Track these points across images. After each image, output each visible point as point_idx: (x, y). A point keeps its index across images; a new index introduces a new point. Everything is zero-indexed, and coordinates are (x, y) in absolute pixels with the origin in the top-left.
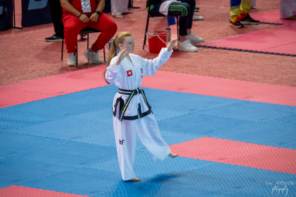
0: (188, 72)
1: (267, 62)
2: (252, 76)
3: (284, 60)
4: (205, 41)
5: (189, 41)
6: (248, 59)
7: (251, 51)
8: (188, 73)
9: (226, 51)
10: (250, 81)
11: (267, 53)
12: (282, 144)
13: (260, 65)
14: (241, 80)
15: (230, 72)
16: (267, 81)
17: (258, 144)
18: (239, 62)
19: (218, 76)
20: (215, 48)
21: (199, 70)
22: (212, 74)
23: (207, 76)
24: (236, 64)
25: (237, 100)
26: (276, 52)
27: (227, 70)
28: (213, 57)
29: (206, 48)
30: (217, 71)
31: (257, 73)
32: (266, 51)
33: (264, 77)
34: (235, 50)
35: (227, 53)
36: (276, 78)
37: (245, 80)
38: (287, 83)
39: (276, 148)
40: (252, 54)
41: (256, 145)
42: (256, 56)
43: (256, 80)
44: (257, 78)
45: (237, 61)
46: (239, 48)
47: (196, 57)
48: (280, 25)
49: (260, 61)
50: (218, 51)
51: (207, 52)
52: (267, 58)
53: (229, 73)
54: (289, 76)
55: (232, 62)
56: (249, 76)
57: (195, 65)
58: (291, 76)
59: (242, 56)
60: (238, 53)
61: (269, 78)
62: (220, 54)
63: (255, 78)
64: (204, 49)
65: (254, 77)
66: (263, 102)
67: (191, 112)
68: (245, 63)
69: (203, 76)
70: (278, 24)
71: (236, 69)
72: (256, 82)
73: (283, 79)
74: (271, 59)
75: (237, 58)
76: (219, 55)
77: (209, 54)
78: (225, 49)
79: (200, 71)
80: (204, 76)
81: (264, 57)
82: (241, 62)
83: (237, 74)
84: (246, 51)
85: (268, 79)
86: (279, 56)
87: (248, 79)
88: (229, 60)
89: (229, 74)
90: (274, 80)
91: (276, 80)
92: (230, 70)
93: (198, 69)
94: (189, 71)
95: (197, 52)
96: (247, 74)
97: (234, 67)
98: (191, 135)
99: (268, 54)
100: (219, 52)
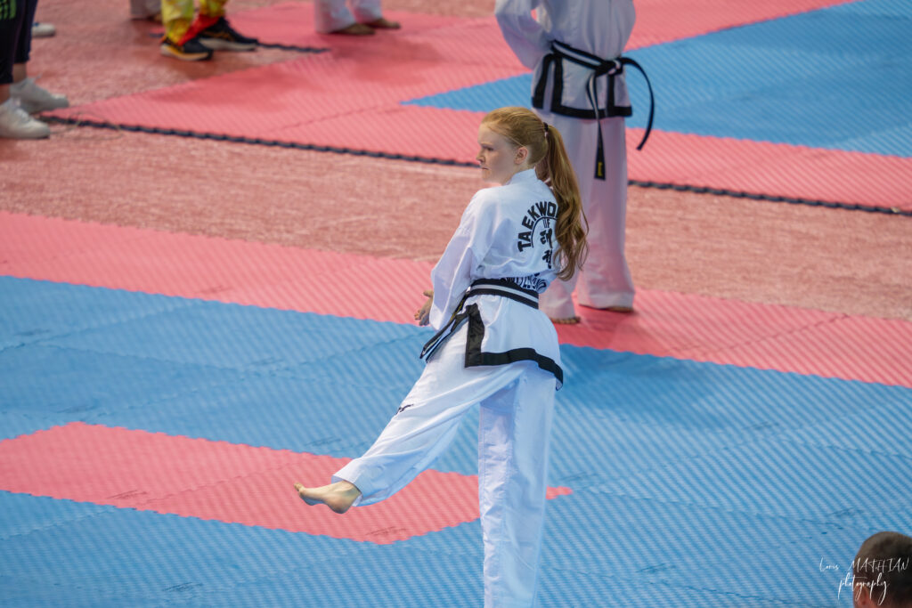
0: (17, 205)
1: (275, 174)
2: (227, 221)
3: (330, 167)
4: (72, 103)
5: (18, 103)
6: (215, 162)
7: (224, 138)
8: (13, 210)
9: (141, 135)
10: (221, 236)
11: (275, 143)
12: (324, 442)
13: (254, 182)
14: (193, 232)
15: (155, 205)
16: (276, 235)
17: (248, 446)
18: (183, 172)
19: (116, 219)
20: (104, 125)
21: (51, 200)
22: (96, 213)
23: (80, 219)
24: (176, 180)
25: (180, 299)
26: (306, 141)
27: (145, 200)
28: (99, 158)
29: (75, 126)
30: (111, 203)
31: (242, 211)
32: (272, 137)
33: (266, 221)
34: (172, 132)
35: (146, 145)
36: (304, 225)
37: (204, 232)
38: (339, 243)
39: (304, 456)
40: (225, 147)
41: (242, 447)
42: (239, 155)
43: (241, 231)
44: (244, 228)
45: (176, 171)
46: (184, 125)
47: (43, 155)
48: (317, 51)
49: (254, 170)
50: (117, 138)
51: (77, 139)
52: (276, 159)
53: (153, 210)
54: (348, 220)
55: (163, 173)
56: (218, 221)
57: (38, 182)
58: (354, 218)
59: (193, 153)
60: (181, 142)
61: (282, 228)
62: (120, 145)
63: (237, 227)
64: (69, 130)
65: (233, 221)
66: (262, 306)
67: (27, 340)
68: (205, 178)
69: (66, 219)
70: (308, 50)
71: (176, 198)
72: (241, 238)
73: (326, 229)
74: (289, 164)
75: (179, 159)
76: (118, 148)
77: (86, 147)
78: (138, 129)
79: (56, 202)
80: (70, 219)
81: (267, 157)
82: (192, 173)
83: (178, 214)
84: (207, 136)
85: (279, 231)
86: (312, 154)
87: (214, 229)
88: (150, 166)
89: (153, 215)
90: (299, 232)
91: (304, 232)
92: (155, 201)
93: (50, 195)
94: (20, 201)
95: (46, 137)
96: (210, 211)
97: (170, 190)
98: (25, 415)
99: (277, 148)
100: (119, 141)
